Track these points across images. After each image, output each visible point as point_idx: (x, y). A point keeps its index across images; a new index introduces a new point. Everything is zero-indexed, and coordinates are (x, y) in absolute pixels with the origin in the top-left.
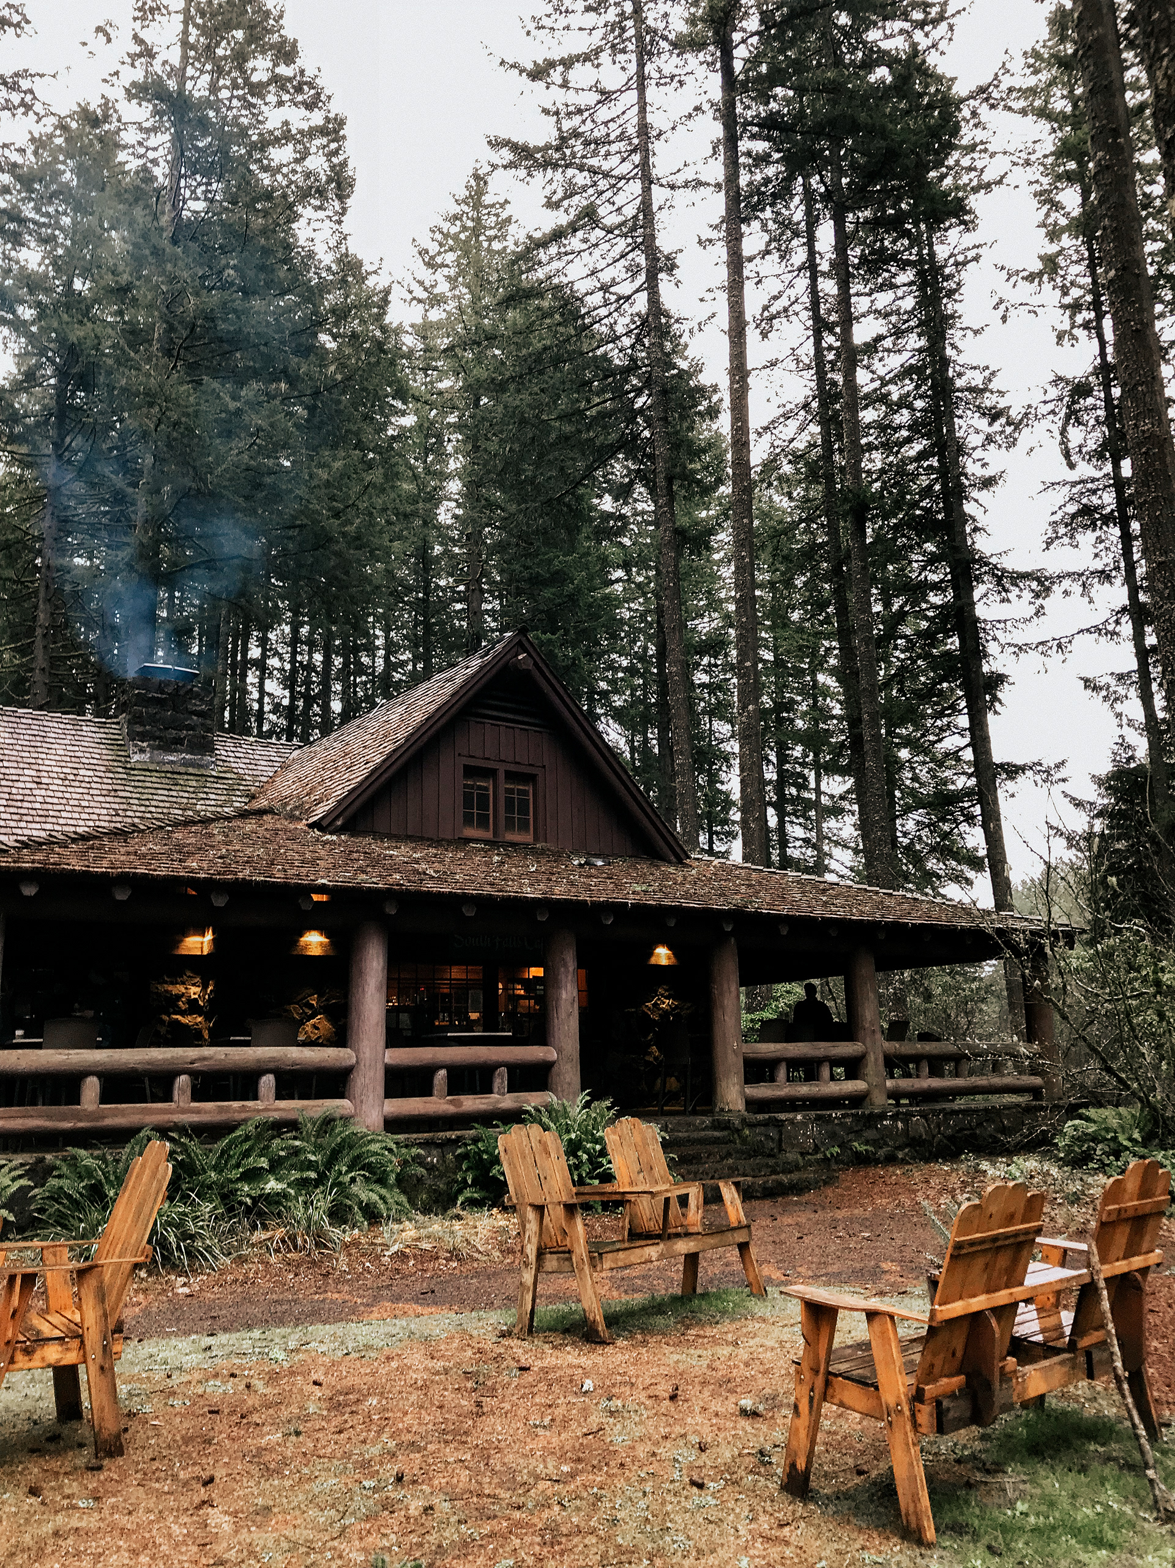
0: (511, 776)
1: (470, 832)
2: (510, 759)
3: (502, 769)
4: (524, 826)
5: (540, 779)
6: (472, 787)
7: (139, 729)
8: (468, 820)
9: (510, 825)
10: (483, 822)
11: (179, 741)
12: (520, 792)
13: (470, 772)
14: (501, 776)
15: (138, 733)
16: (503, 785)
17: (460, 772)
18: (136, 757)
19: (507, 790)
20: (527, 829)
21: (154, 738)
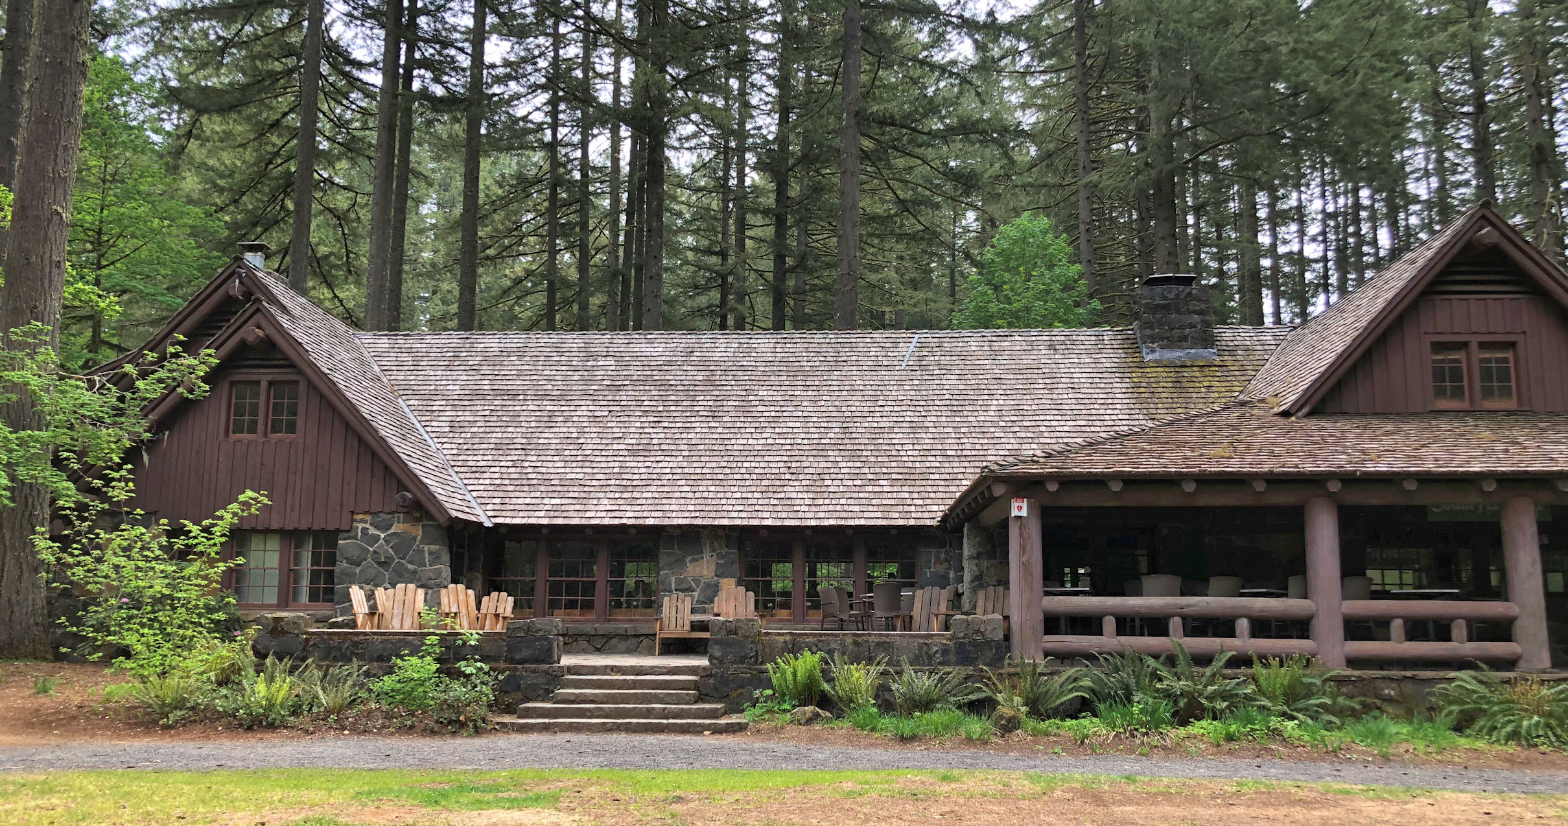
0: (1483, 346)
1: (1443, 404)
2: (1483, 330)
3: (1474, 341)
4: (1506, 392)
5: (1521, 347)
6: (1442, 361)
7: (1148, 332)
8: (1440, 393)
9: (1488, 393)
10: (1458, 393)
11: (1183, 339)
12: (1498, 360)
13: (1438, 347)
14: (1474, 347)
15: (1149, 337)
16: (1478, 355)
17: (1428, 347)
18: (1149, 357)
19: (1483, 360)
20: (1509, 394)
21: (1163, 339)
